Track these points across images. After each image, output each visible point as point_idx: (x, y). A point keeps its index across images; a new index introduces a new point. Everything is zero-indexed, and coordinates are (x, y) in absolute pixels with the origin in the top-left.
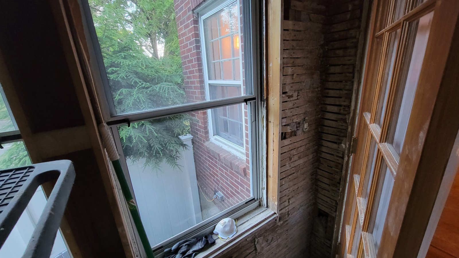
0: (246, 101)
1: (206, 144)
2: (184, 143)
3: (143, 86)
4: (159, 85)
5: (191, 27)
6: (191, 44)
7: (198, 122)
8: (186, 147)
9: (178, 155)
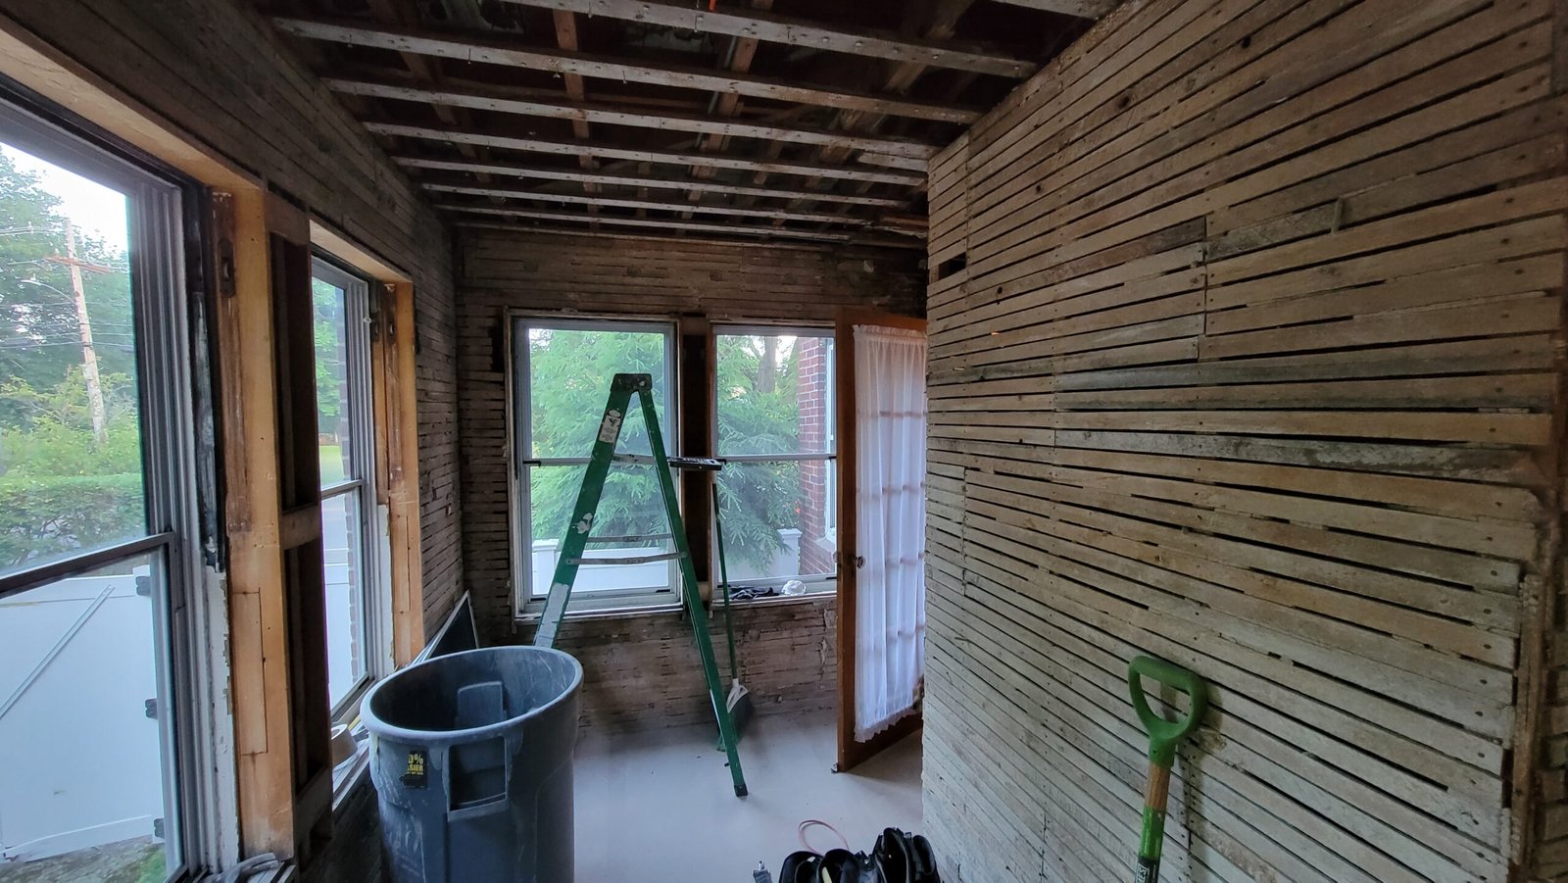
0: (831, 458)
1: (818, 541)
2: (785, 542)
3: (735, 436)
4: (756, 437)
5: (815, 356)
6: (813, 378)
7: (811, 503)
8: (788, 550)
9: (771, 560)
